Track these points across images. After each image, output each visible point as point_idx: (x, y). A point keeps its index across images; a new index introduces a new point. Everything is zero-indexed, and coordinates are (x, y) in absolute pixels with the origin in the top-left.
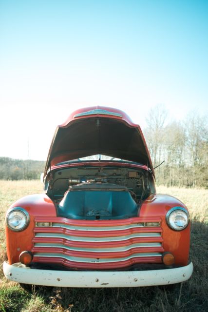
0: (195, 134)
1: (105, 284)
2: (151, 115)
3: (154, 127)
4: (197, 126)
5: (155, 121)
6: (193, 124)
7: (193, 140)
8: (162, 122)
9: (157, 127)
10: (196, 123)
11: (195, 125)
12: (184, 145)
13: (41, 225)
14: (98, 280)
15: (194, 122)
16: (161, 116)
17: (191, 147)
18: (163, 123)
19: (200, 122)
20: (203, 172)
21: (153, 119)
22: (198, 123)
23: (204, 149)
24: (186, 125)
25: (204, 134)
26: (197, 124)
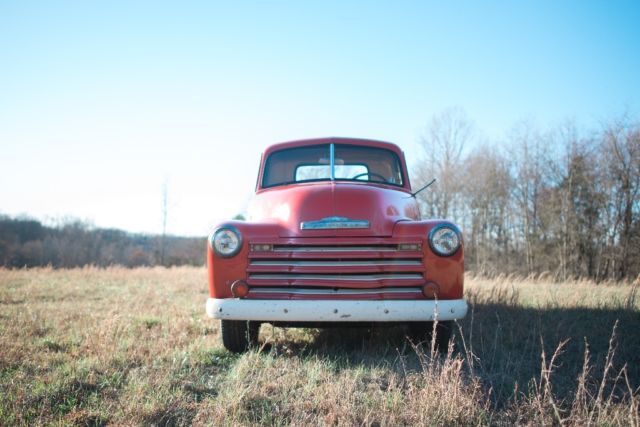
0: (531, 171)
1: (346, 316)
2: (433, 132)
3: (441, 158)
4: (535, 154)
5: (443, 145)
6: (526, 148)
7: (525, 185)
8: (458, 147)
9: (448, 158)
10: (532, 147)
11: (529, 152)
12: (509, 197)
13: (257, 248)
14: (336, 311)
15: (528, 146)
16: (456, 134)
17: (522, 199)
18: (461, 148)
19: (541, 146)
20: (549, 253)
21: (438, 139)
22: (538, 147)
23: (549, 203)
24: (511, 152)
25: (550, 170)
26: (535, 148)
